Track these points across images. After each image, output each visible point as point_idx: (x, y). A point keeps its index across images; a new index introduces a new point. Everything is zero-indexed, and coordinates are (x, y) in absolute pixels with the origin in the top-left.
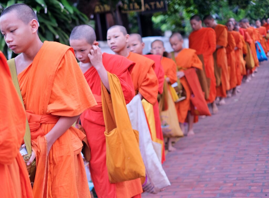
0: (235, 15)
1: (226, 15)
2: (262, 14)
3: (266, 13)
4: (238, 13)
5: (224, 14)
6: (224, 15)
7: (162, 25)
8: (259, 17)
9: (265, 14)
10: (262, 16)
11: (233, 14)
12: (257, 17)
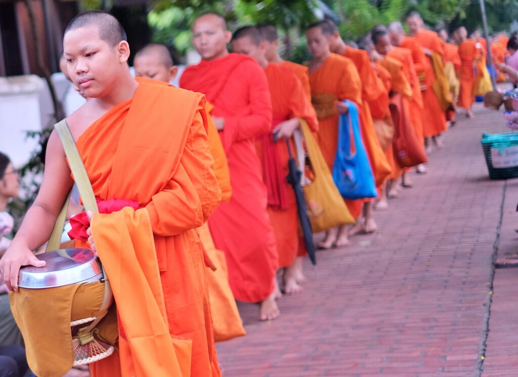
0: (376, 11)
1: (351, 10)
2: (449, 8)
3: (462, 7)
4: (383, 4)
5: (346, 7)
6: (346, 11)
7: (178, 35)
8: (444, 16)
9: (457, 9)
10: (449, 14)
11: (371, 7)
12: (434, 16)
